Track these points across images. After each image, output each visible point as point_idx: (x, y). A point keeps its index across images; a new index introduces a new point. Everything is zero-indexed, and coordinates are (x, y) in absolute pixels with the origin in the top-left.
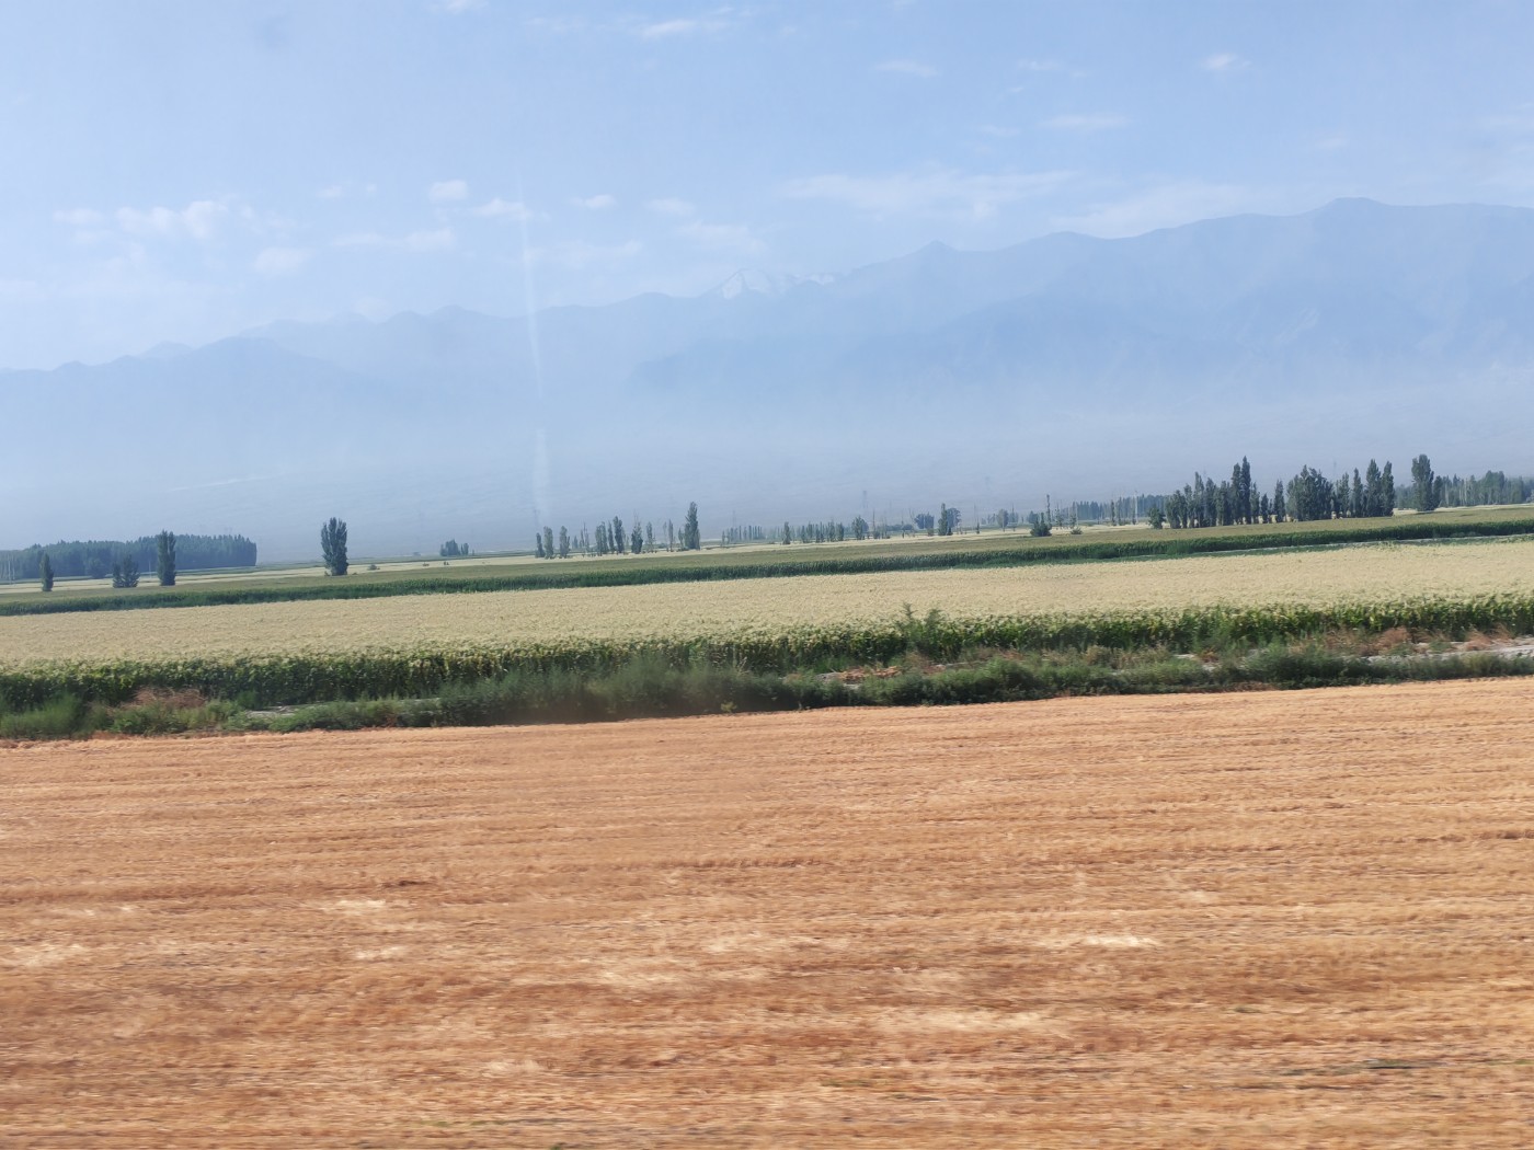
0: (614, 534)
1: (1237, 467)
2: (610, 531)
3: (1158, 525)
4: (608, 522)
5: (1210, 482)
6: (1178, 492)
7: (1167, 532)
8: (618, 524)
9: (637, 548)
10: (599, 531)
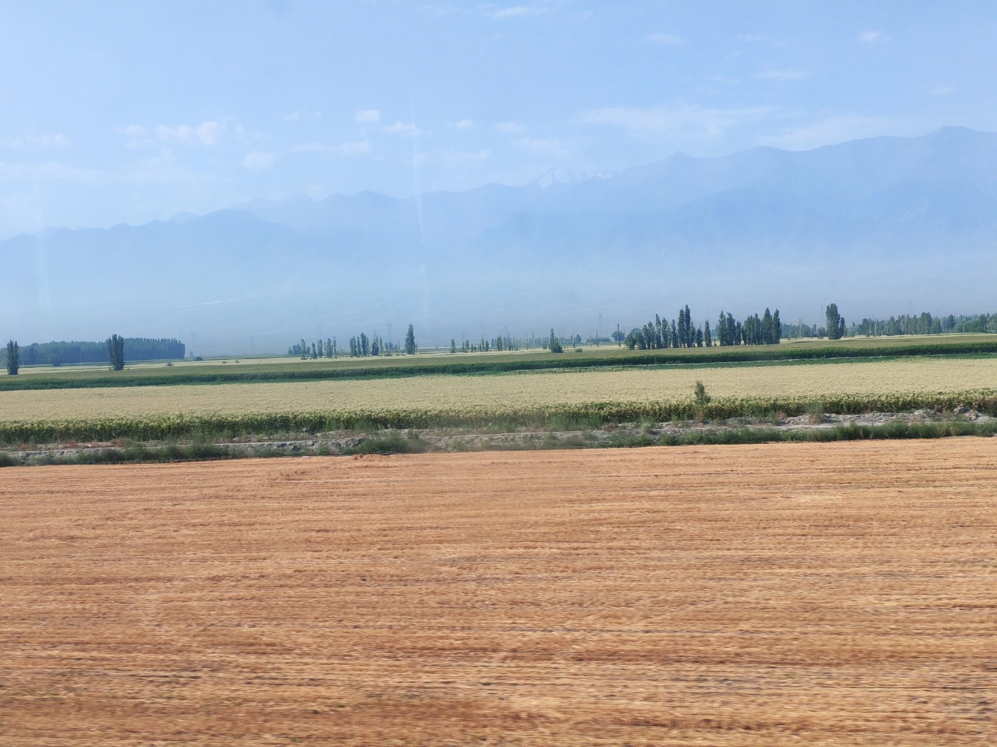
0: (361, 344)
1: (682, 311)
2: (358, 342)
3: (632, 347)
4: (358, 336)
5: (664, 321)
6: (645, 326)
7: (637, 352)
8: (363, 337)
9: (375, 353)
10: (352, 341)
